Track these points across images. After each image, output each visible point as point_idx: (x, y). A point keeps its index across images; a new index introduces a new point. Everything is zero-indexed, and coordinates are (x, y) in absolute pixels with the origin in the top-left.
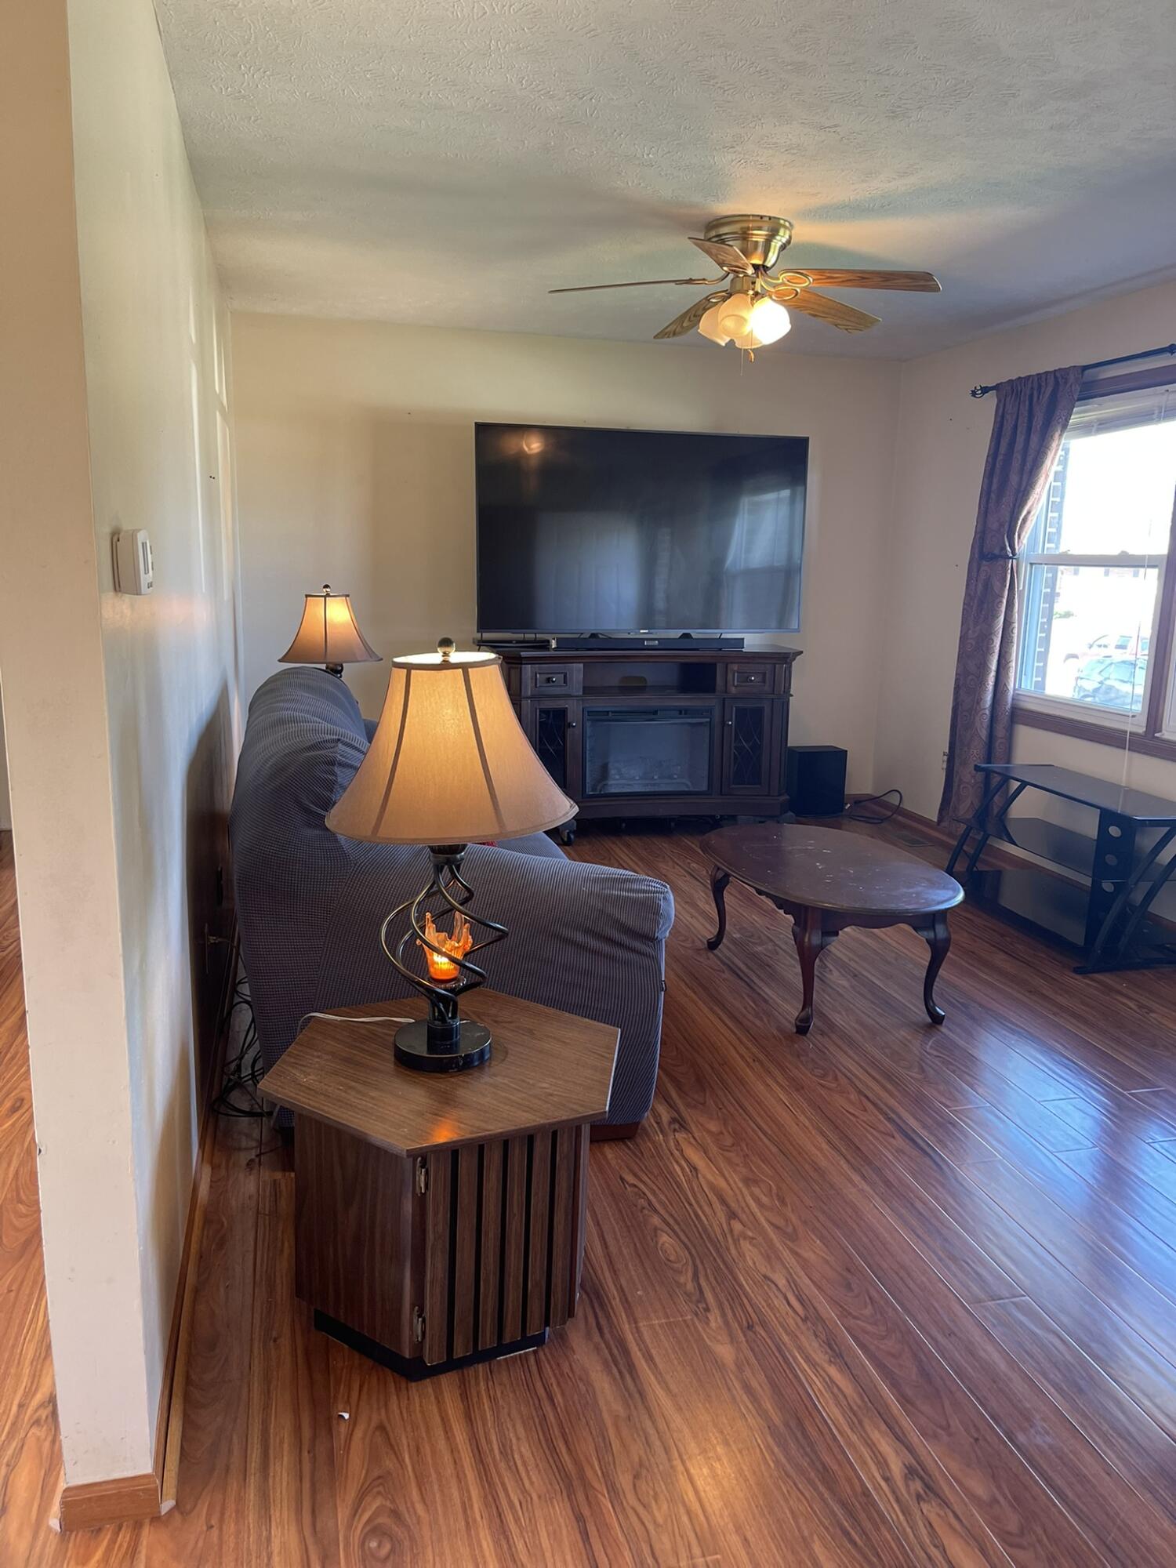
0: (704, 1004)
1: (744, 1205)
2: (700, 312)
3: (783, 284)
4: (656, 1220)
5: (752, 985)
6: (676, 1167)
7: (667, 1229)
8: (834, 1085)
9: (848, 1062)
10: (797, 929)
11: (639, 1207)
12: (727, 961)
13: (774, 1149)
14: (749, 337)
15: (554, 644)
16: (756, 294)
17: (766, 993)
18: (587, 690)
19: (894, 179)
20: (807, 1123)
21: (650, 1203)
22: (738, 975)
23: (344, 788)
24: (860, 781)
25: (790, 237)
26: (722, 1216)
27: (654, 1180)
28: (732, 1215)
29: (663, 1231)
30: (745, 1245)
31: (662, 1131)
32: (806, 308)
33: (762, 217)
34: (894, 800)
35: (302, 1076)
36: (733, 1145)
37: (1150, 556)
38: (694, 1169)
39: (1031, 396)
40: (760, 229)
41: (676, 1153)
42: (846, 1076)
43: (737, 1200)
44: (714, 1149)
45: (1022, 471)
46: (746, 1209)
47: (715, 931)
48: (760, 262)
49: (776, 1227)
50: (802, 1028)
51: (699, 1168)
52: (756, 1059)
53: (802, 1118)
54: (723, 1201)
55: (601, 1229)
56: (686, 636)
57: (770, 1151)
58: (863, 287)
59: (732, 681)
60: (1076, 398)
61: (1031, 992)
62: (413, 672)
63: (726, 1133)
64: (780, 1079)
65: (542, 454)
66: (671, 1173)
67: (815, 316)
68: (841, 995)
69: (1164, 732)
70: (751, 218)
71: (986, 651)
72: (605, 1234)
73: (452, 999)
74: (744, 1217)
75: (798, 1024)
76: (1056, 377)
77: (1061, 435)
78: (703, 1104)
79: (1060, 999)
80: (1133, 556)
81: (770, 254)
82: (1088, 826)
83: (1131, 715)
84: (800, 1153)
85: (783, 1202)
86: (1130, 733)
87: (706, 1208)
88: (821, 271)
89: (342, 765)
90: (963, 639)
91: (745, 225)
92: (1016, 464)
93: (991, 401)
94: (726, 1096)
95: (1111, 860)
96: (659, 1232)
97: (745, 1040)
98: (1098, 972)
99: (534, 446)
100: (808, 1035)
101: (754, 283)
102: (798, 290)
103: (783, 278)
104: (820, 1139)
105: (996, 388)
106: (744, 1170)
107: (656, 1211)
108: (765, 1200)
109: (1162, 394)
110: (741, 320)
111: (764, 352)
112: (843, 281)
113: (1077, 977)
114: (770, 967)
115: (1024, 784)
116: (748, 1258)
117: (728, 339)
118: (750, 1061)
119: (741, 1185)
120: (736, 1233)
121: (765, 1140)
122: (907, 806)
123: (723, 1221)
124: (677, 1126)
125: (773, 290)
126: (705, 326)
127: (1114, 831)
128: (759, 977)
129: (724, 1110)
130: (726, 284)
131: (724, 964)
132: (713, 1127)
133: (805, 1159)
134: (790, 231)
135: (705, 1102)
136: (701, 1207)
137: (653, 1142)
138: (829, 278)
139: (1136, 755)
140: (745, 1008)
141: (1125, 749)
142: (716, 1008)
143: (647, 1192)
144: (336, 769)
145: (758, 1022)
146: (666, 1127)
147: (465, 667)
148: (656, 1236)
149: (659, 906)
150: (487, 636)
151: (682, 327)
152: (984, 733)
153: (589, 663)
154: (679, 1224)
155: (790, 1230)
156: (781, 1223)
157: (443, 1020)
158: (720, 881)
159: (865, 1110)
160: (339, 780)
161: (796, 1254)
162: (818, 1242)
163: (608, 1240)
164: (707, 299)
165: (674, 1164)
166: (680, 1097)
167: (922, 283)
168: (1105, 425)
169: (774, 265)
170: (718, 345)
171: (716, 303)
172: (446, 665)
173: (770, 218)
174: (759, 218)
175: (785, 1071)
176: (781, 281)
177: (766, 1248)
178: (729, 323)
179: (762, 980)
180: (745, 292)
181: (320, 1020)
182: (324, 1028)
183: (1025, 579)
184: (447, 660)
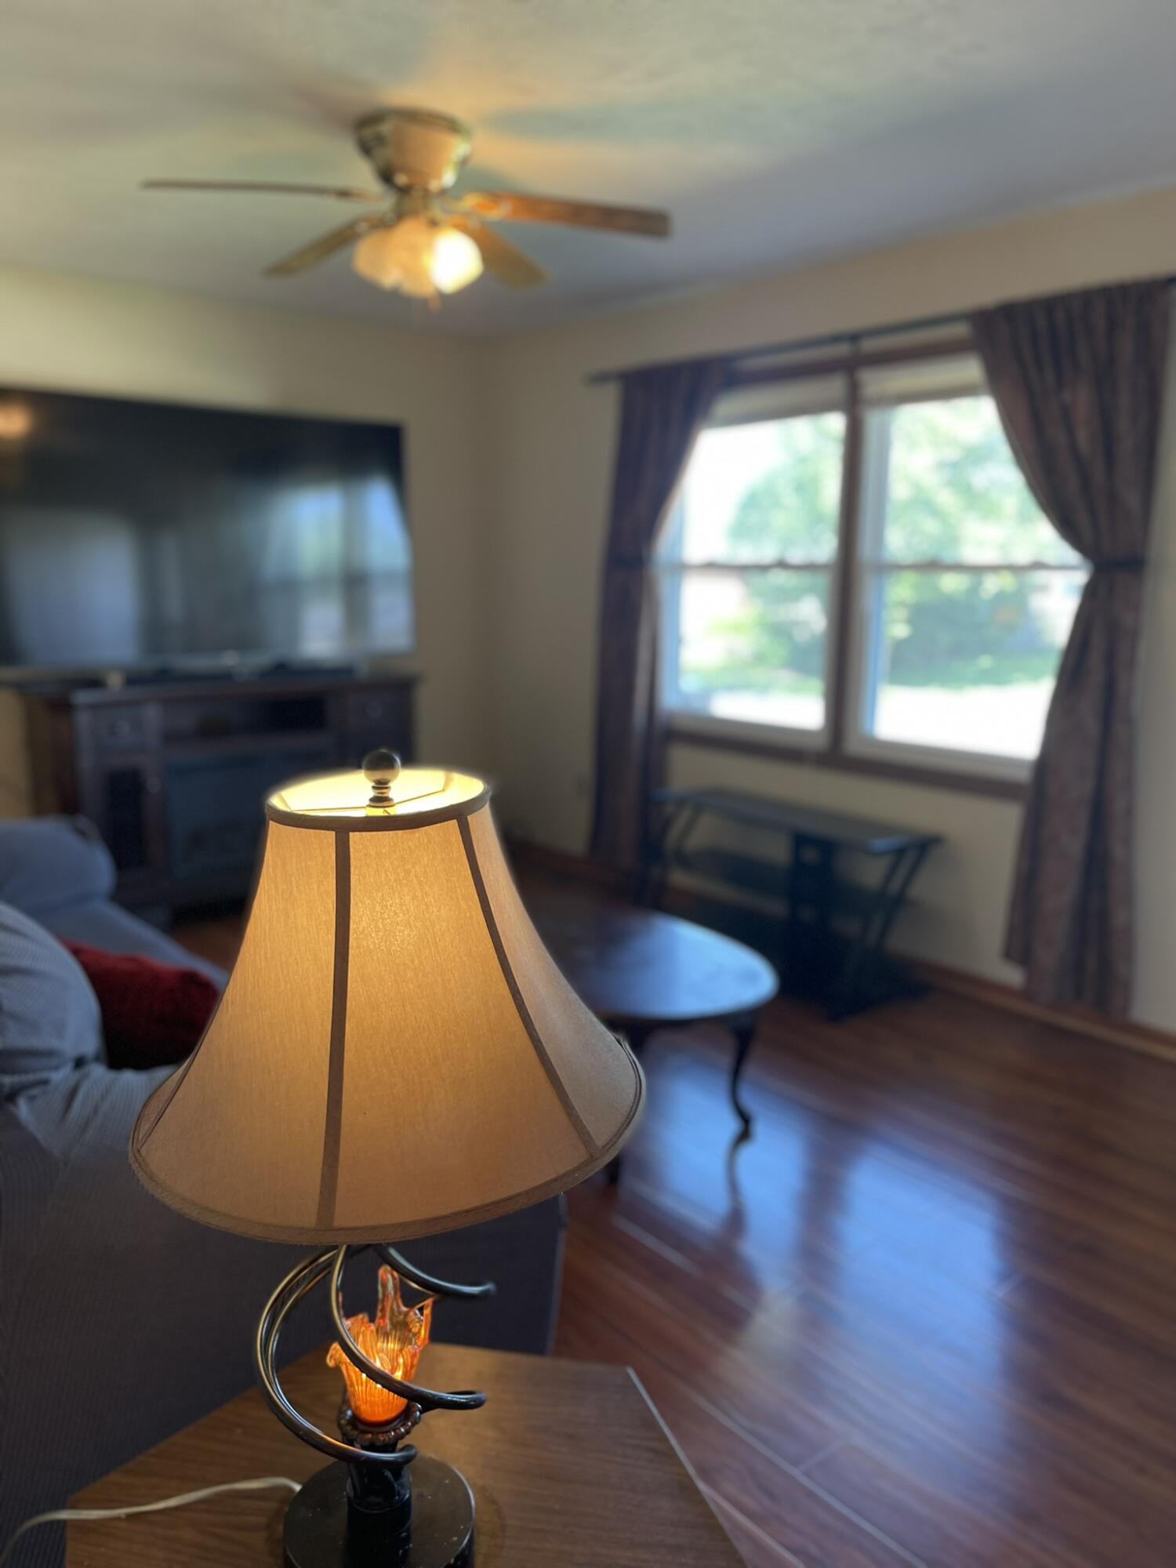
15: (115, 682)
16: (433, 221)
60: (719, 385)
62: (354, 837)
69: (847, 747)
92: (651, 460)
93: (608, 391)
105: (616, 376)
117: (397, 277)
126: (363, 259)
138: (531, 208)
151: (300, 263)
153: (168, 705)
164: (352, 225)
169: (455, 185)
180: (420, 217)
181: (83, 1526)
182: (103, 1550)
183: (664, 587)
184: (385, 795)
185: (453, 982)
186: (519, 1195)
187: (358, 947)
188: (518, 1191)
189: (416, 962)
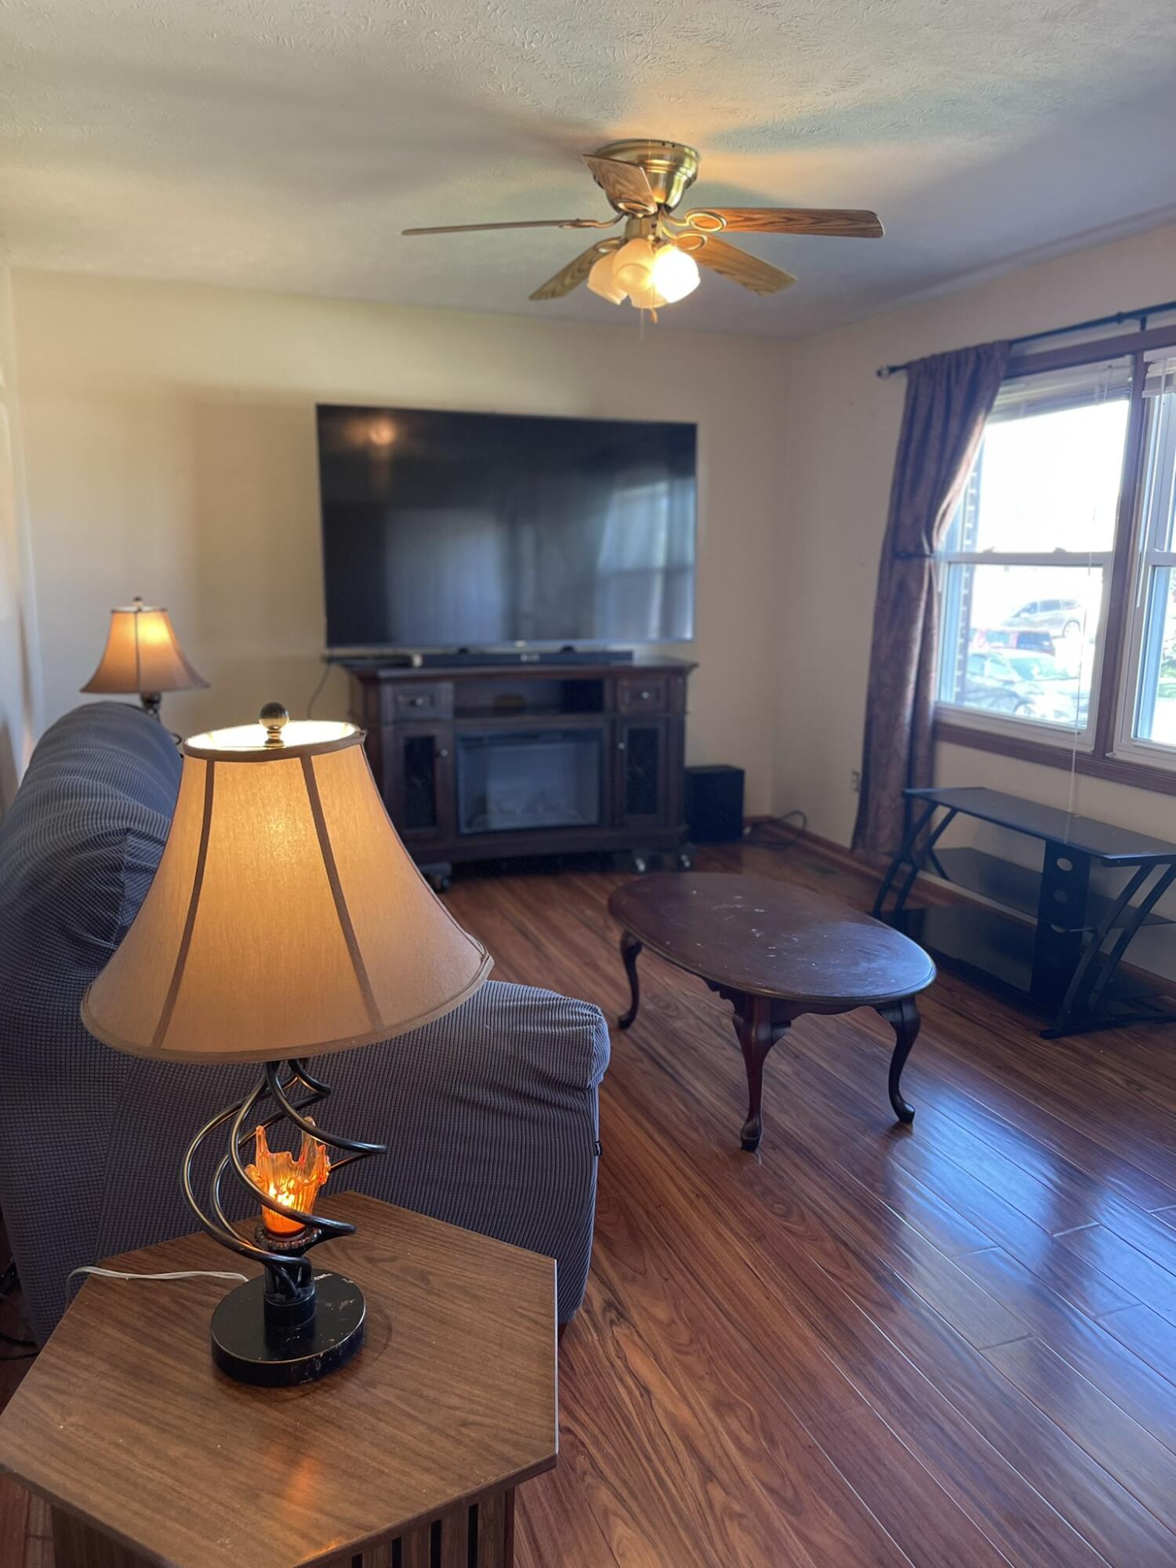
0: (625, 1110)
1: (720, 1453)
2: (585, 266)
3: (689, 229)
4: (604, 1496)
5: (678, 1077)
6: (622, 1390)
7: (622, 1511)
8: (802, 1228)
9: (813, 1190)
10: (741, 1020)
11: (579, 1471)
12: (643, 1044)
13: (746, 1346)
14: (646, 295)
15: (417, 661)
16: (658, 240)
17: (696, 1089)
18: (460, 712)
19: (834, 90)
20: (780, 1296)
21: (594, 1464)
22: (658, 1064)
23: (138, 905)
24: (758, 802)
25: (697, 169)
26: (693, 1475)
27: (593, 1415)
28: (708, 1475)
29: (616, 1515)
30: (734, 1531)
31: (595, 1326)
32: (712, 262)
33: (664, 143)
34: (798, 823)
35: (57, 1417)
36: (691, 1342)
37: (1093, 554)
38: (646, 1391)
39: (949, 376)
40: (660, 157)
41: (619, 1363)
42: (814, 1212)
43: (711, 1444)
44: (667, 1352)
45: (940, 459)
46: (725, 1460)
47: (628, 1007)
48: (661, 201)
49: (771, 1491)
50: (750, 1144)
51: (651, 1388)
52: (700, 1195)
53: (772, 1287)
54: (693, 1450)
55: (529, 1521)
56: (568, 649)
57: (740, 1349)
58: (787, 231)
59: (623, 700)
60: (1002, 375)
61: (1000, 1068)
62: (218, 764)
63: (679, 1323)
64: (733, 1221)
65: (394, 445)
66: (614, 1401)
67: (721, 272)
68: (785, 1087)
69: (1115, 751)
70: (650, 144)
71: (904, 661)
72: (536, 1530)
73: (299, 1264)
74: (723, 1476)
75: (745, 1138)
76: (978, 356)
77: (985, 419)
78: (644, 1274)
79: (1038, 1077)
80: (1070, 554)
81: (674, 191)
82: (1033, 858)
83: (1076, 732)
84: (779, 1349)
85: (772, 1441)
86: (1077, 753)
87: (671, 1463)
88: (737, 211)
89: (133, 869)
90: (876, 646)
91: (643, 152)
92: (932, 452)
93: (900, 382)
94: (671, 1258)
95: (1060, 896)
96: (612, 1517)
97: (682, 1165)
98: (1068, 1034)
99: (383, 434)
100: (757, 1151)
101: (654, 226)
102: (705, 238)
103: (690, 219)
104: (800, 1322)
105: (907, 367)
106: (711, 1387)
107: (602, 1476)
108: (747, 1439)
109: (1104, 370)
110: (640, 271)
111: (667, 310)
112: (764, 224)
113: (1046, 1043)
114: (695, 1050)
115: (954, 811)
116: (740, 1552)
117: (624, 295)
118: (692, 1196)
119: (711, 1415)
120: (718, 1507)
121: (732, 1331)
122: (813, 828)
123: (697, 1485)
124: (613, 1315)
125: (675, 237)
126: (595, 280)
127: (1064, 864)
128: (684, 1066)
129: (671, 1282)
130: (620, 229)
131: (641, 1049)
132: (662, 1312)
133: (788, 1359)
134: (697, 162)
135: (646, 1270)
136: (663, 1463)
137: (586, 1347)
138: (747, 219)
139: (1085, 780)
140: (676, 1114)
141: (1070, 770)
142: (639, 1117)
143: (587, 1442)
144: (123, 876)
145: (694, 1135)
146: (600, 1318)
147: (304, 754)
148: (608, 1526)
149: (591, 1043)
150: (340, 651)
151: (563, 286)
152: (903, 752)
153: (459, 681)
154: (636, 1499)
155: (789, 1494)
156: (776, 1483)
157: (290, 1294)
158: (632, 948)
159: (848, 1267)
160: (127, 893)
161: (804, 1538)
162: (831, 1512)
163: (541, 1543)
164: (595, 248)
165: (617, 1382)
166: (613, 1265)
167: (862, 225)
168: (1034, 407)
169: (677, 205)
170: (612, 304)
171: (605, 254)
172: (274, 753)
173: (674, 145)
174: (660, 145)
175: (736, 1208)
176: (687, 224)
177: (763, 1532)
178: (626, 276)
179: (690, 1071)
180: (645, 237)
181: (97, 1280)
182: (102, 1297)
183: (944, 580)
184: (276, 738)
185: (282, 882)
186: (297, 1047)
187: (215, 848)
188: (298, 1044)
189: (255, 864)
